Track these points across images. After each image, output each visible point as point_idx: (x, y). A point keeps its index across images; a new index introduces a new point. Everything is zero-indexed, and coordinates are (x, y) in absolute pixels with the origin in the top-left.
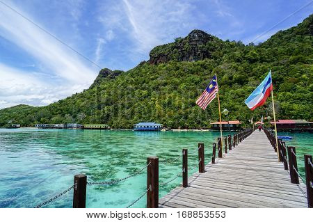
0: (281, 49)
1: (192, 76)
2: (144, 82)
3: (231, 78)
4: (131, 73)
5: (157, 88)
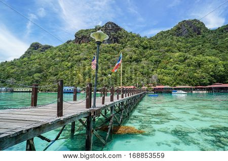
1: (106, 55)
2: (69, 56)
3: (131, 58)
4: (59, 48)
5: (80, 61)
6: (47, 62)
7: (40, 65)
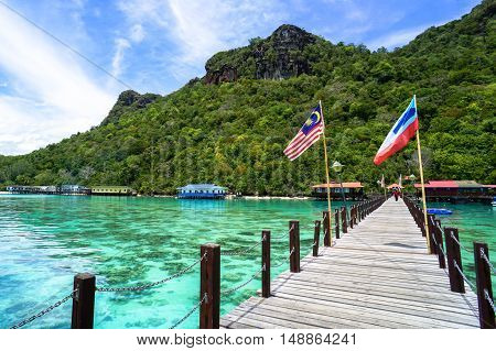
0: (432, 59)
1: (279, 105)
2: (196, 114)
3: (346, 109)
4: (174, 99)
5: (219, 123)
6: (150, 130)
7: (137, 136)
